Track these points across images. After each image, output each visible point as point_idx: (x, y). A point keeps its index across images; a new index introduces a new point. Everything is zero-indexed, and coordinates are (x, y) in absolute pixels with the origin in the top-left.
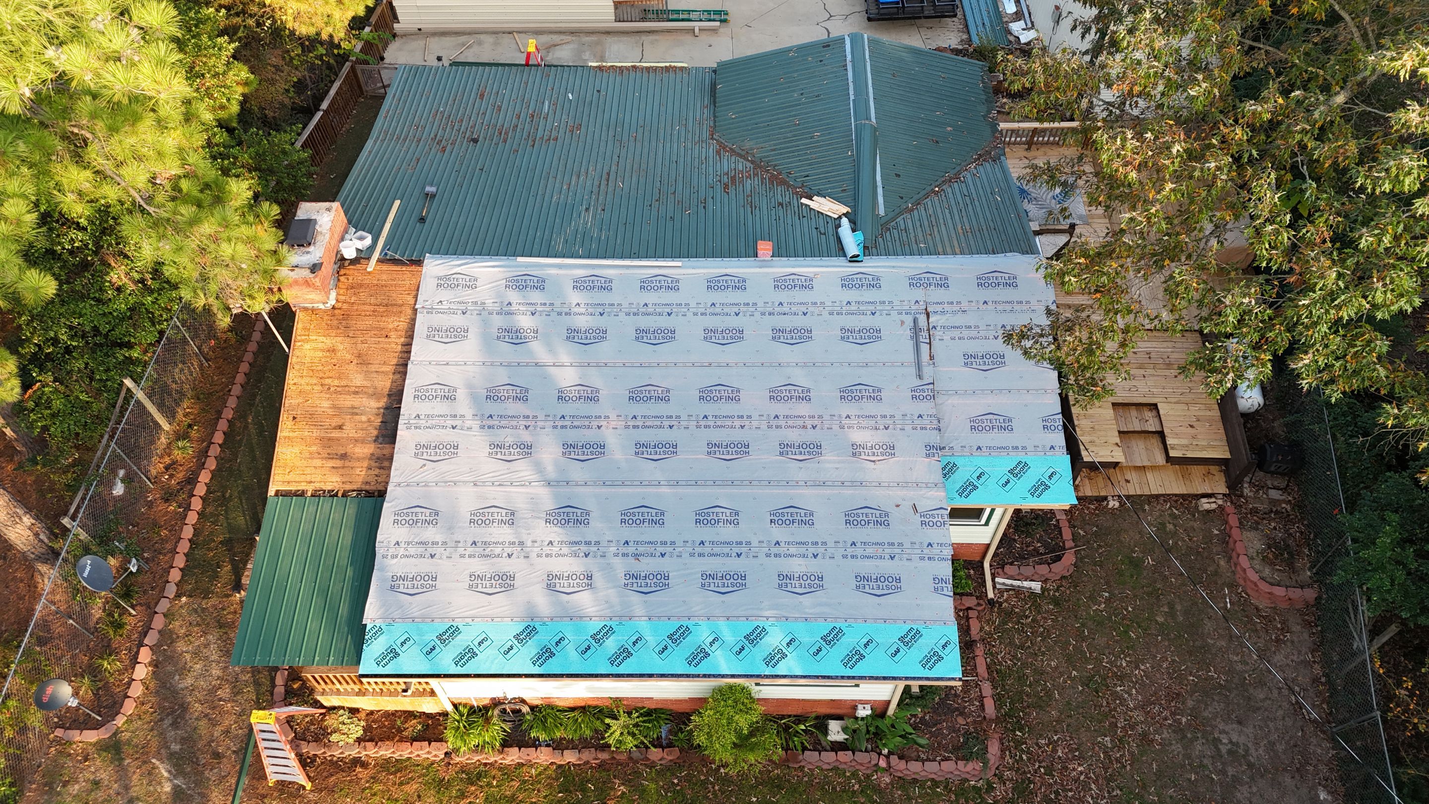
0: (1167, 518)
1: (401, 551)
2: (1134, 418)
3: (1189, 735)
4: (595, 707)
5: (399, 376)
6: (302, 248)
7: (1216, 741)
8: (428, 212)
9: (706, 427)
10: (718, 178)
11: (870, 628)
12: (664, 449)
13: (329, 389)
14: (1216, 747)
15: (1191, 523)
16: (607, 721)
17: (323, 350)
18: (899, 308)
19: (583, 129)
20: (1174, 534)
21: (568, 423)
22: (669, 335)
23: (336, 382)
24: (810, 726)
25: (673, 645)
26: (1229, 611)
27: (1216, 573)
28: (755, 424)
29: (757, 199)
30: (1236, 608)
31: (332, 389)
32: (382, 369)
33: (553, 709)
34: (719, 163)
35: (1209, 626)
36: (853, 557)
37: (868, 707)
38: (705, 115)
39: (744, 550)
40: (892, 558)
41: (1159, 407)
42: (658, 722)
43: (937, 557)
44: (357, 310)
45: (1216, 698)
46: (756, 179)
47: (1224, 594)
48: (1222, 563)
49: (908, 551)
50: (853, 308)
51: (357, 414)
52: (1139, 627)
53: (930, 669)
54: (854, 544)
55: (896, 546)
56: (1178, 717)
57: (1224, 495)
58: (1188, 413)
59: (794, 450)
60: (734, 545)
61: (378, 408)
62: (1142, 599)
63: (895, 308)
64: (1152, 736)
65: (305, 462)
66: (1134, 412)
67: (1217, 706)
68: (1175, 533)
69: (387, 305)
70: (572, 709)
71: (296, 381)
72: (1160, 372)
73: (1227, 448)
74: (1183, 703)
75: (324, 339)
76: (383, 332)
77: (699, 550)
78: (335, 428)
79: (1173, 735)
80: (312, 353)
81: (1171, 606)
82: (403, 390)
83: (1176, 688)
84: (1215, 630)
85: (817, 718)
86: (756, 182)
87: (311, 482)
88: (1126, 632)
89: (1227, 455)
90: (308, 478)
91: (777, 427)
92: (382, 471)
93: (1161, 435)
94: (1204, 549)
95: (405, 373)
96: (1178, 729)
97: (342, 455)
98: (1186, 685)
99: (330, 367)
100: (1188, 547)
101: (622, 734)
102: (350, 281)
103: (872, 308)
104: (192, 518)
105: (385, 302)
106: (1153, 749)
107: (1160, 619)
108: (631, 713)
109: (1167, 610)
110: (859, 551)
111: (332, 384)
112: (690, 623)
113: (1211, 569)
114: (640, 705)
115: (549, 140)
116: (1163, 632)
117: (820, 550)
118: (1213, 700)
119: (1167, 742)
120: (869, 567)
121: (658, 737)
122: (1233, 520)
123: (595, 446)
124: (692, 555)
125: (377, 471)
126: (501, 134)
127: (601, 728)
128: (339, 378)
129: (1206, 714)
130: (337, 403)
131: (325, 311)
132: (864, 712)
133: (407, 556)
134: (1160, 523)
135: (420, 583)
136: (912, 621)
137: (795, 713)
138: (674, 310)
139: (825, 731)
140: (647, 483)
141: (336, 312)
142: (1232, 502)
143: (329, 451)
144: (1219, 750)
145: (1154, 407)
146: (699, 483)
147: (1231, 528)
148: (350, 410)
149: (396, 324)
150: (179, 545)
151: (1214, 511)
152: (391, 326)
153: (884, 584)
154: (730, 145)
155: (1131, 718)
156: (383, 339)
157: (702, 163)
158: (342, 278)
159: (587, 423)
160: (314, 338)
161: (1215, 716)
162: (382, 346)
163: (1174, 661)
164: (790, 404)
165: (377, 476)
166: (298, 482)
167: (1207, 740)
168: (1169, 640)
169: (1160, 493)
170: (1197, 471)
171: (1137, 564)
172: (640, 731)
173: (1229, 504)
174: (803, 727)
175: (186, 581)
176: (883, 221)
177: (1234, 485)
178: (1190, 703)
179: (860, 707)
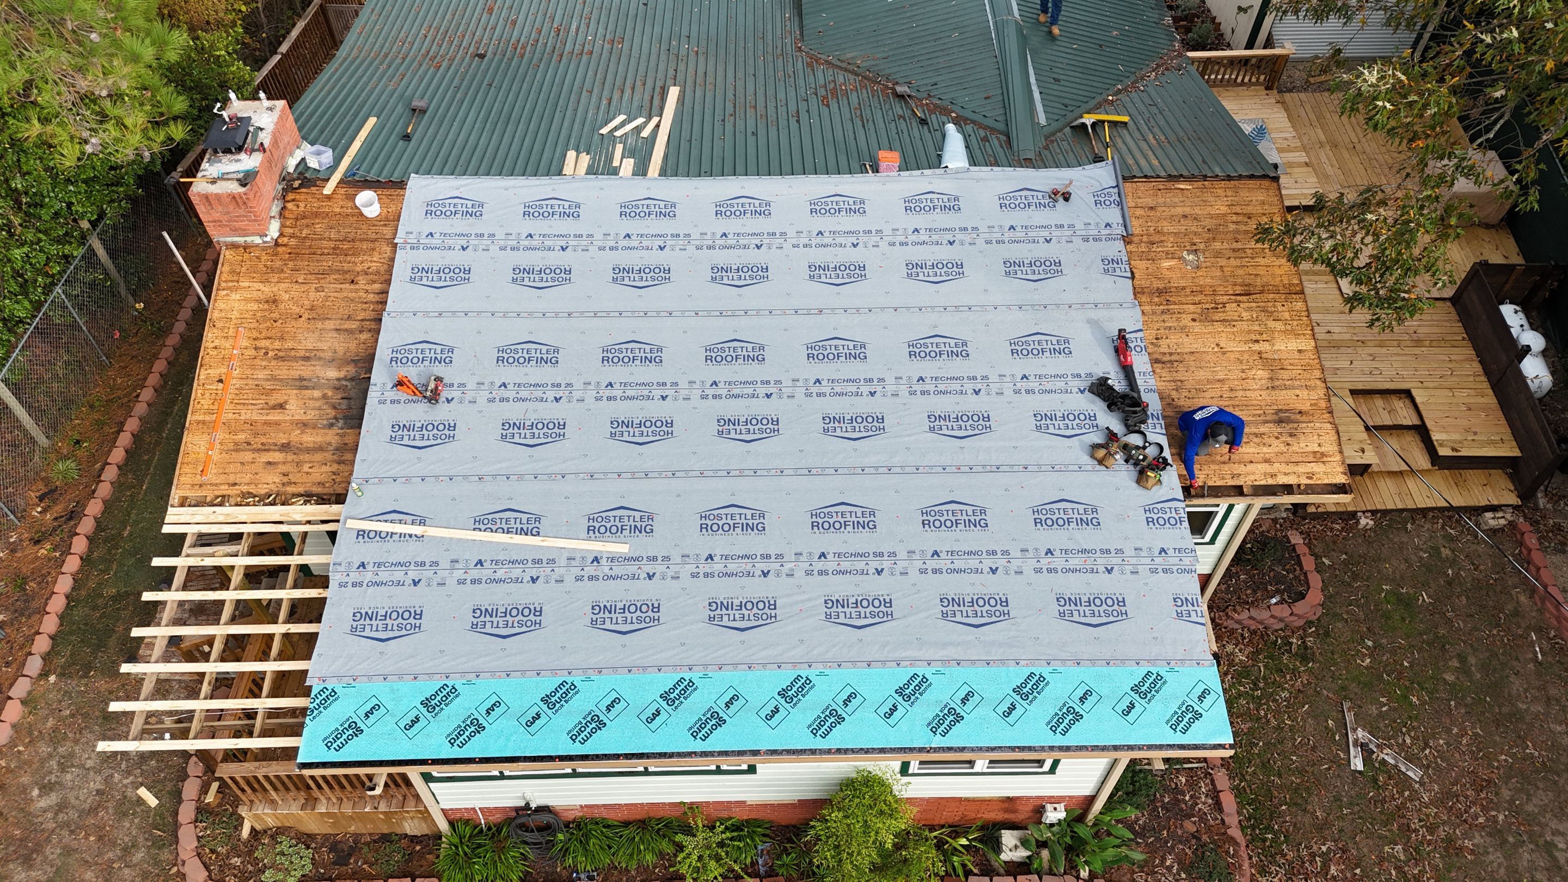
0: (1441, 541)
1: (368, 576)
2: (1381, 410)
3: (1511, 839)
4: (659, 820)
5: (369, 335)
6: (229, 156)
7: (1550, 846)
8: (415, 130)
9: (819, 395)
10: (813, 90)
11: (1088, 675)
12: (760, 426)
13: (266, 354)
14: (1551, 855)
15: (1474, 547)
16: (679, 838)
17: (259, 301)
18: (1084, 233)
19: (627, 44)
20: (1453, 562)
21: (618, 393)
22: (760, 273)
23: (277, 344)
24: (974, 839)
25: (787, 706)
26: (1540, 664)
27: (1516, 613)
28: (890, 389)
29: (868, 112)
30: (1550, 659)
31: (271, 354)
32: (346, 326)
33: (597, 823)
34: (812, 77)
35: (1516, 685)
36: (1050, 571)
37: (1061, 807)
38: (788, 28)
39: (886, 564)
40: (1109, 571)
41: (1414, 392)
42: (753, 840)
43: (1175, 568)
44: (310, 247)
45: (1541, 785)
46: (864, 91)
47: (1532, 642)
48: (1523, 599)
49: (1133, 561)
50: (1018, 234)
51: (307, 388)
52: (1422, 689)
53: (1184, 732)
54: (1049, 552)
55: (1113, 554)
56: (1493, 813)
57: (1515, 507)
58: (1454, 400)
59: (950, 424)
60: (871, 557)
61: (338, 380)
62: (1420, 650)
63: (1078, 233)
64: (1460, 842)
65: (227, 456)
66: (1379, 402)
67: (1542, 798)
68: (1454, 560)
69: (353, 240)
70: (626, 824)
71: (217, 343)
72: (1407, 351)
73: (1514, 443)
74: (1497, 794)
75: (261, 286)
76: (347, 276)
77: (819, 565)
78: (274, 408)
79: (1488, 839)
80: (242, 306)
81: (1462, 658)
82: (374, 354)
83: (1484, 773)
84: (1526, 690)
85: (982, 828)
86: (865, 94)
87: (235, 484)
88: (1406, 697)
89: (1517, 453)
90: (232, 479)
91: (923, 393)
92: (342, 467)
93: (1422, 431)
94: (1495, 580)
95: (378, 332)
96: (1496, 832)
97: (283, 445)
98: (1498, 768)
99: (268, 324)
100: (1473, 579)
101: (700, 858)
102: (302, 209)
103: (1046, 233)
104: (72, 564)
105: (351, 236)
106: (1463, 861)
107: (1450, 677)
108: (714, 827)
109: (1458, 665)
110: (1058, 562)
111: (271, 347)
112: (811, 673)
113: (1509, 608)
114: (725, 814)
115: (582, 54)
116: (1457, 696)
117: (1001, 562)
118: (1538, 788)
119: (1481, 851)
120: (1075, 585)
121: (752, 863)
122: (1532, 541)
123: (659, 424)
124: (809, 573)
125: (335, 467)
126: (516, 49)
127: (670, 849)
128: (282, 338)
129: (1530, 808)
130: (277, 372)
131: (265, 249)
132: (1054, 815)
133: (377, 584)
134: (1432, 548)
135: (396, 623)
136: (1148, 661)
137: (950, 821)
138: (765, 241)
139: (997, 847)
140: (737, 473)
141: (280, 249)
142: (1525, 517)
143: (264, 441)
144: (1555, 859)
145: (1407, 394)
146: (814, 471)
147: (1530, 551)
148: (298, 383)
149: (366, 265)
150: (51, 602)
151: (1502, 530)
152: (359, 268)
153: (1101, 609)
154: (823, 57)
155: (1428, 816)
156: (347, 286)
157: (790, 77)
158: (290, 205)
159: (646, 393)
160: (247, 284)
161: (1543, 809)
162: (345, 294)
163: (1476, 734)
164: (939, 362)
165: (334, 473)
166: (216, 485)
167: (1537, 845)
168: (1466, 705)
169: (1429, 505)
170: (1474, 477)
171: (1406, 603)
172: (727, 853)
173: (1521, 520)
174: (964, 841)
175: (58, 653)
176: (1047, 131)
177: (1526, 494)
178: (1506, 794)
179: (1049, 807)
